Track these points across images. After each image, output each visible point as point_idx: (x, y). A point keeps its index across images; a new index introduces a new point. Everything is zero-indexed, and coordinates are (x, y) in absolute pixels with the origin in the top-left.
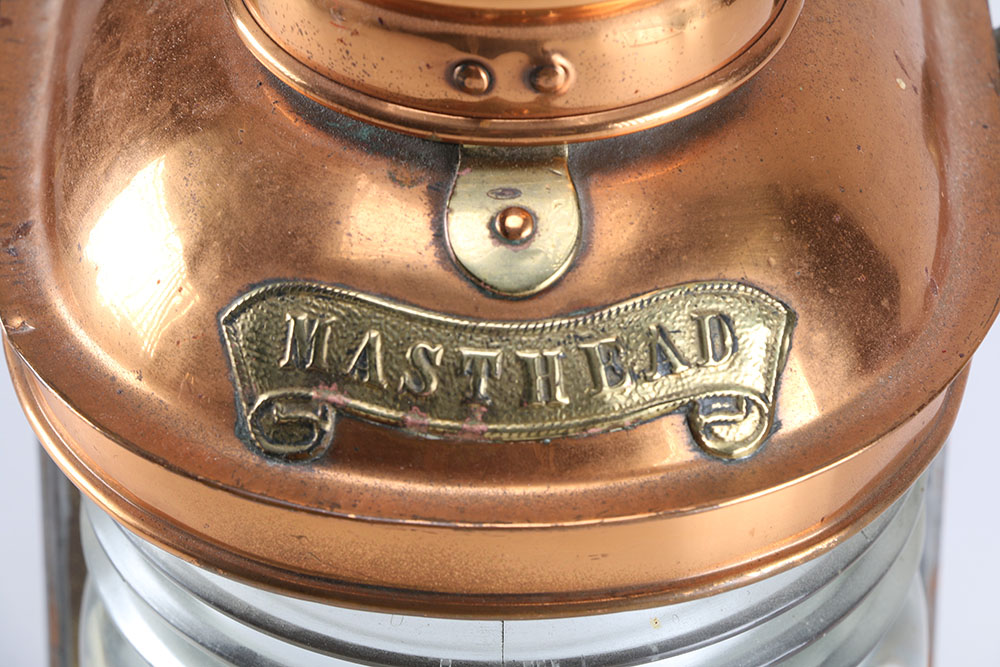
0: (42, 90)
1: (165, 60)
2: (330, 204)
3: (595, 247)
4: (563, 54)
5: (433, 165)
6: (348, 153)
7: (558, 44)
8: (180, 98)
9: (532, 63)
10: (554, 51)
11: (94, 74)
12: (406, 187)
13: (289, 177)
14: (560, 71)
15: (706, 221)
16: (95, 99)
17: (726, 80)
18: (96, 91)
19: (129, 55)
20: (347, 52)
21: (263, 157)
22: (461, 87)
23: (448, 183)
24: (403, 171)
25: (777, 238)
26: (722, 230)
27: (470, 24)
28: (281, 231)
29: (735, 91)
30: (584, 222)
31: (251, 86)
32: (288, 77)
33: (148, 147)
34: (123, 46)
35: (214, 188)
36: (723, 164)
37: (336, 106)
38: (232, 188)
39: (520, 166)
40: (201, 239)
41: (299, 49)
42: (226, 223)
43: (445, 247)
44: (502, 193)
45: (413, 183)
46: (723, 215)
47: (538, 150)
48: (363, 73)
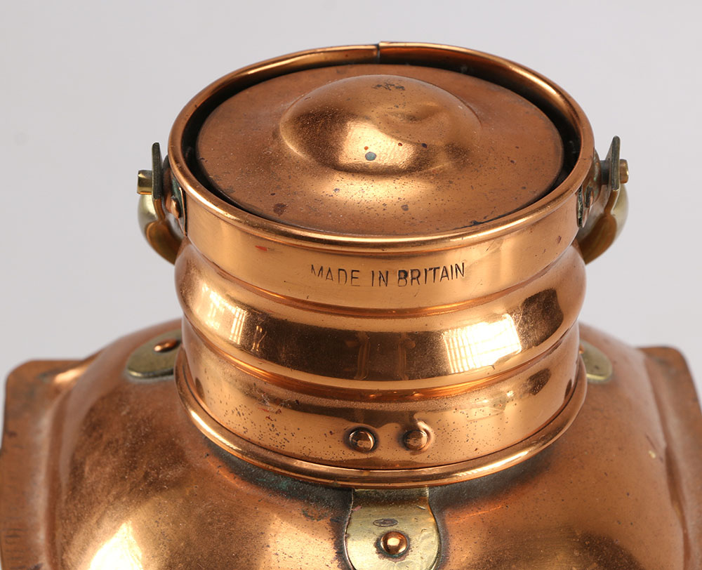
0: (41, 478)
1: (137, 443)
2: (262, 533)
3: (451, 560)
4: (426, 422)
5: (334, 505)
6: (273, 499)
7: (423, 415)
8: (150, 468)
9: (404, 429)
10: (419, 420)
11: (84, 458)
12: (315, 521)
13: (232, 516)
14: (424, 435)
15: (527, 541)
16: (86, 474)
17: (537, 443)
18: (87, 469)
19: (110, 443)
20: (273, 426)
21: (212, 504)
22: (354, 447)
23: (345, 517)
24: (312, 509)
25: (576, 554)
26: (538, 548)
27: (360, 401)
28: (227, 554)
29: (541, 452)
30: (442, 542)
31: (201, 457)
32: (229, 446)
33: (128, 502)
34: (106, 438)
35: (178, 527)
36: (537, 502)
37: (264, 465)
38: (191, 526)
39: (396, 503)
40: (170, 562)
41: (237, 426)
42: (188, 550)
43: (345, 561)
44: (384, 523)
45: (320, 518)
46: (539, 537)
47: (407, 492)
48: (284, 440)
